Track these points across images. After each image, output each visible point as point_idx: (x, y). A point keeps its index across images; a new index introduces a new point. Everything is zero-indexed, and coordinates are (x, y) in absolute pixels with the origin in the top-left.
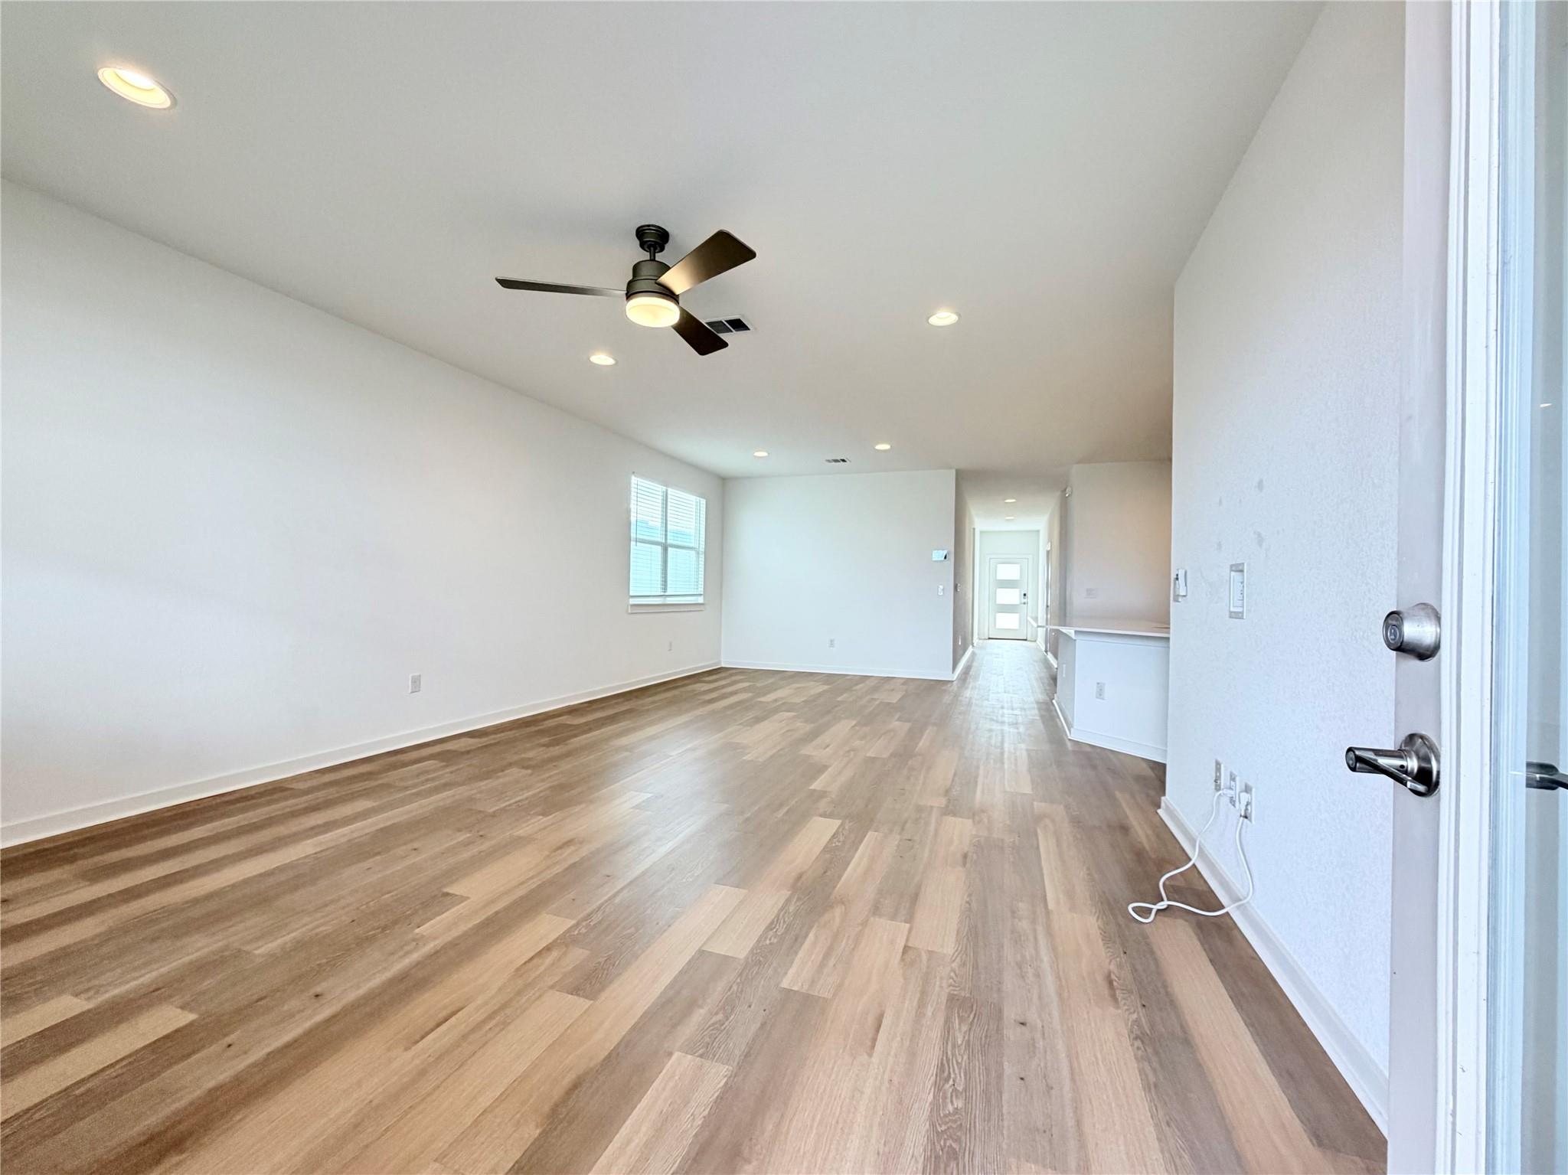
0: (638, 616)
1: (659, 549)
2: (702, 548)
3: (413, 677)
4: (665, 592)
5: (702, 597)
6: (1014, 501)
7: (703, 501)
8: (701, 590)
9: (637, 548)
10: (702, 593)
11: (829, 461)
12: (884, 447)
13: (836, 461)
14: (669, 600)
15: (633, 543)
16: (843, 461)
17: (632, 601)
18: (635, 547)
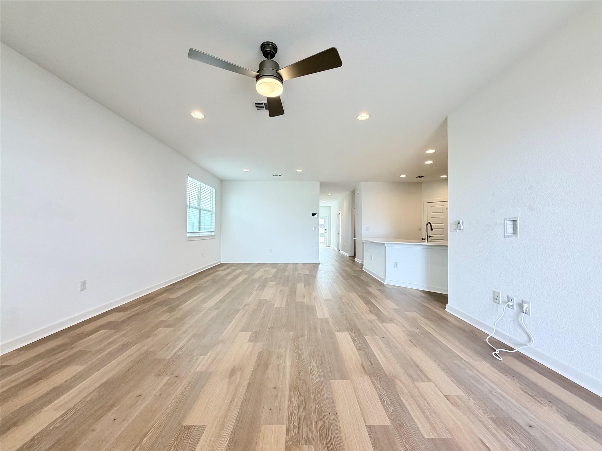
0: (190, 242)
1: (197, 211)
2: (214, 211)
3: (81, 282)
4: (200, 231)
5: (214, 233)
6: (331, 195)
7: (214, 190)
8: (213, 230)
9: (190, 210)
10: (214, 231)
11: (273, 175)
12: (299, 171)
13: (277, 175)
14: (202, 234)
15: (188, 208)
16: (280, 175)
17: (188, 235)
18: (189, 210)
